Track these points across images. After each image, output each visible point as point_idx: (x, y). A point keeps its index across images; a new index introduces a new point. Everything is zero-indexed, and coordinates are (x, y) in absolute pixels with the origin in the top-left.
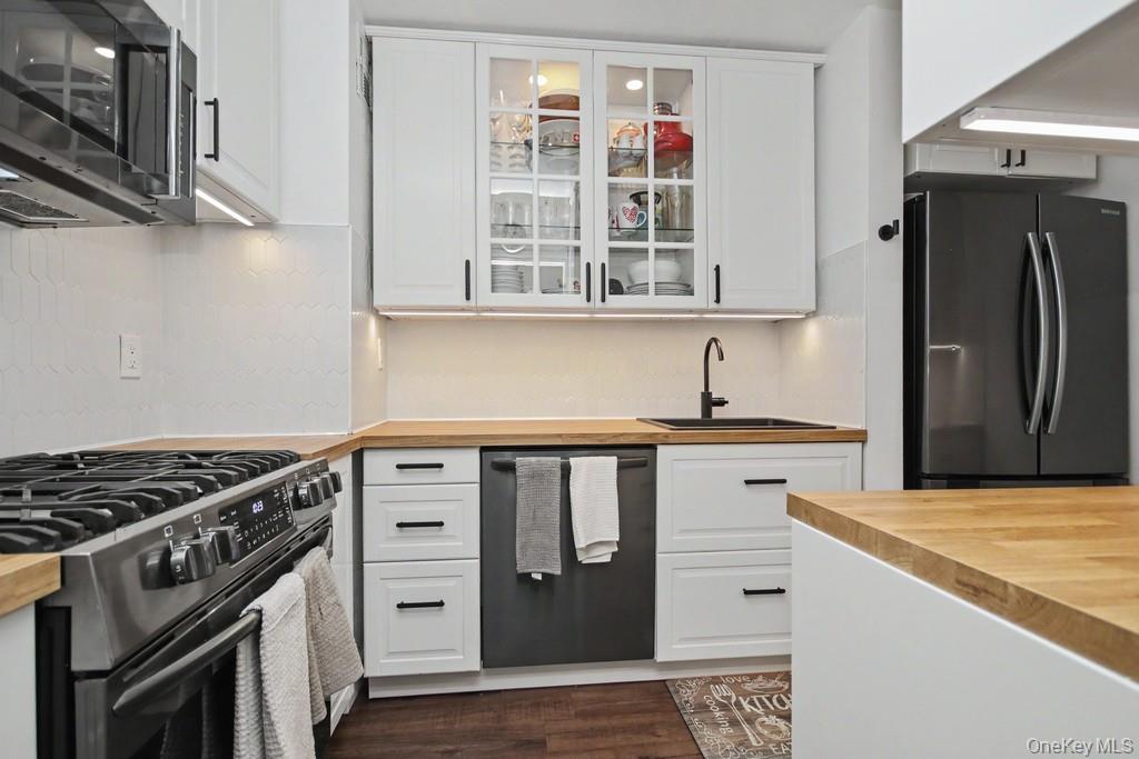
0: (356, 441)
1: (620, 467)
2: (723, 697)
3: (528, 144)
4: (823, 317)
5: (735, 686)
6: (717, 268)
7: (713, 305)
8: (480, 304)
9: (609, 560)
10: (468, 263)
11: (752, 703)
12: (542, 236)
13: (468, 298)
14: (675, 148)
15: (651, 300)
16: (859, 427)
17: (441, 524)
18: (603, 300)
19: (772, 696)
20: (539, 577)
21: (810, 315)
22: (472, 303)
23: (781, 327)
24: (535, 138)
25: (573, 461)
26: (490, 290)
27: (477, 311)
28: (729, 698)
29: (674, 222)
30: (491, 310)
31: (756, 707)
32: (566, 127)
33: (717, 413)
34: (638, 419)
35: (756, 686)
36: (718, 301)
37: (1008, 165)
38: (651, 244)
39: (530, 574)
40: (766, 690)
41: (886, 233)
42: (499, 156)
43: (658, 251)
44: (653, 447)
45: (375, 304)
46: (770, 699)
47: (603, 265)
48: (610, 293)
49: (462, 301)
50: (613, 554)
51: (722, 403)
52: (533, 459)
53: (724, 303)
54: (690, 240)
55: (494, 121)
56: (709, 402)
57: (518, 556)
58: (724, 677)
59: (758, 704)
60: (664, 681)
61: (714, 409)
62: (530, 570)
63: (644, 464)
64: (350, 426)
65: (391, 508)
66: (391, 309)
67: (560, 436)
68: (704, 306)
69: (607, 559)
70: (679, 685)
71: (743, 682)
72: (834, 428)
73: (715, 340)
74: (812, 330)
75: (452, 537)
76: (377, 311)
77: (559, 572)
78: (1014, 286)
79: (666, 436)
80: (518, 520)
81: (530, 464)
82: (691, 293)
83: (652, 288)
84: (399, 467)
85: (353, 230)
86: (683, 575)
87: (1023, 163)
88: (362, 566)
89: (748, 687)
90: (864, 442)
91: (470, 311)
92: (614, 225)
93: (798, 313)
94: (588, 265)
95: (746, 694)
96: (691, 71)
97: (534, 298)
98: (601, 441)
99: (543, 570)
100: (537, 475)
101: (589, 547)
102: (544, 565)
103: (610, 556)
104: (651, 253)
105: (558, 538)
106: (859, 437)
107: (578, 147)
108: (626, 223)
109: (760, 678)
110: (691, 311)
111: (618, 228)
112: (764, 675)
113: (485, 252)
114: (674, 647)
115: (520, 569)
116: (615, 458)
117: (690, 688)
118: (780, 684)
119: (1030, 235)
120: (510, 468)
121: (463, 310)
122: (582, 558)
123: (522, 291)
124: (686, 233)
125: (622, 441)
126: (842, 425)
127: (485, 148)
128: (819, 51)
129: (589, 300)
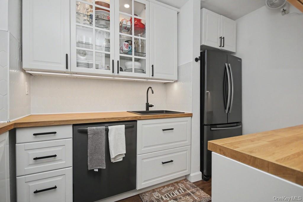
0: (12, 125)
1: (126, 128)
2: (157, 197)
3: (91, 16)
4: (179, 82)
5: (160, 192)
6: (153, 66)
7: (151, 77)
8: (72, 71)
9: (122, 160)
10: (67, 55)
11: (165, 197)
12: (96, 49)
13: (67, 68)
14: (140, 27)
15: (133, 74)
16: (190, 112)
17: (55, 156)
18: (118, 73)
19: (170, 192)
20: (97, 170)
21: (176, 81)
22: (69, 70)
23: (166, 84)
24: (94, 14)
25: (110, 127)
26: (76, 66)
27: (71, 74)
28: (158, 196)
29: (140, 50)
30: (76, 74)
31: (167, 198)
32: (105, 14)
33: (151, 109)
34: (127, 112)
35: (165, 190)
36: (153, 76)
37: (221, 46)
38: (133, 56)
39: (93, 170)
40: (168, 191)
41: (197, 60)
42: (79, 19)
43: (135, 58)
44: (136, 121)
45: (23, 67)
46: (170, 194)
47: (118, 61)
48: (120, 71)
49: (64, 69)
50: (123, 158)
51: (152, 106)
52: (94, 128)
53: (155, 77)
54: (145, 56)
55: (77, 5)
56: (148, 106)
57: (89, 164)
58: (156, 189)
59: (167, 197)
60: (139, 194)
61: (150, 108)
62: (93, 168)
63: (133, 127)
64: (8, 118)
65: (30, 152)
66: (31, 70)
67: (105, 119)
68: (149, 77)
69: (121, 160)
70: (144, 195)
71: (162, 190)
72: (184, 113)
73: (151, 88)
74: (176, 86)
75: (61, 160)
76: (25, 71)
77: (105, 168)
78: (222, 76)
79: (140, 117)
80: (88, 150)
81: (94, 129)
82: (145, 73)
83: (133, 70)
84: (34, 135)
85: (10, 33)
86: (145, 161)
87: (224, 46)
88: (16, 178)
89: (163, 191)
90: (192, 117)
91: (68, 73)
92: (121, 49)
93: (173, 81)
94: (113, 60)
95: (163, 194)
96: (145, 5)
97: (93, 70)
98: (119, 120)
99: (99, 168)
100: (95, 133)
101: (116, 157)
102: (99, 166)
103: (122, 158)
104: (133, 60)
105: (104, 155)
106: (190, 115)
107: (109, 21)
108: (125, 49)
109: (166, 187)
110: (145, 78)
111: (122, 50)
112: (166, 185)
113: (74, 52)
114: (142, 184)
115: (89, 169)
116: (124, 125)
117: (147, 196)
118: (171, 188)
119: (226, 64)
120: (86, 132)
121: (65, 73)
122: (113, 161)
123: (88, 68)
124: (143, 54)
125: (126, 119)
126: (186, 112)
127: (74, 14)
128: (179, 8)
129: (113, 72)
